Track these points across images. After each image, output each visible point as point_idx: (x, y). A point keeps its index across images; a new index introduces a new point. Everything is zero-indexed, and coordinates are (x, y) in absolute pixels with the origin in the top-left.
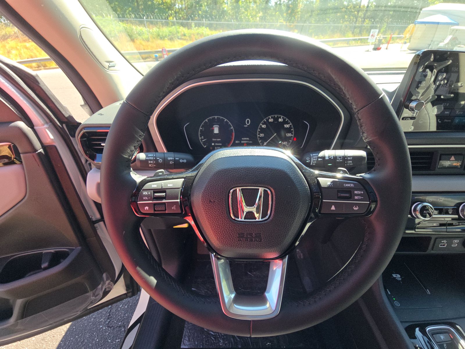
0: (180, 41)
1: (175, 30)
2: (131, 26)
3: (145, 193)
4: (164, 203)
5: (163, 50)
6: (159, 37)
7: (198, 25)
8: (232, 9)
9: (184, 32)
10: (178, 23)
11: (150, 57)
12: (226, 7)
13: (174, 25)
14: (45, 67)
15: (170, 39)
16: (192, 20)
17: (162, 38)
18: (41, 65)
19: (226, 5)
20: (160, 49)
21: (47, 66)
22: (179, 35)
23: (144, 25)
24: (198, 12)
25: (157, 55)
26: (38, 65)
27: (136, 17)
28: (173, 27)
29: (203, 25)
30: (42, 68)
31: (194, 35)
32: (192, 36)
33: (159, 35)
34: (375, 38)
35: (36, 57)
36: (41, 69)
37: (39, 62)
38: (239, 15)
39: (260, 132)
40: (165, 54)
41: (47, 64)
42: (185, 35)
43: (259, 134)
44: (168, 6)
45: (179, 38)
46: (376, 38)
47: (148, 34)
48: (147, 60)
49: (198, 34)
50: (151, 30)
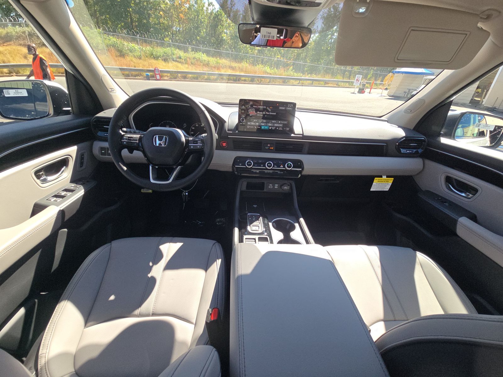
0: (175, 63)
1: (170, 51)
2: (122, 41)
3: (125, 138)
4: (132, 142)
5: (155, 69)
6: (152, 57)
7: (196, 50)
8: (231, 39)
9: (180, 55)
10: (174, 45)
11: (141, 75)
12: (225, 36)
13: (170, 46)
14: (17, 73)
15: (164, 60)
16: (189, 44)
17: (156, 58)
18: (13, 72)
19: (225, 35)
20: (153, 68)
21: (20, 73)
22: (174, 57)
23: (137, 42)
24: (196, 37)
25: (149, 74)
26: (10, 71)
27: (128, 34)
28: (169, 48)
29: (200, 51)
30: (14, 74)
31: (190, 59)
32: (188, 59)
33: (152, 54)
34: (359, 82)
35: (9, 62)
36: (12, 76)
37: (12, 68)
38: (238, 45)
39: (191, 131)
40: (157, 74)
41: (20, 71)
42: (180, 58)
43: (191, 132)
44: (165, 27)
45: (173, 60)
46: (361, 82)
47: (140, 52)
48: (137, 77)
49: (194, 58)
50: (144, 49)
